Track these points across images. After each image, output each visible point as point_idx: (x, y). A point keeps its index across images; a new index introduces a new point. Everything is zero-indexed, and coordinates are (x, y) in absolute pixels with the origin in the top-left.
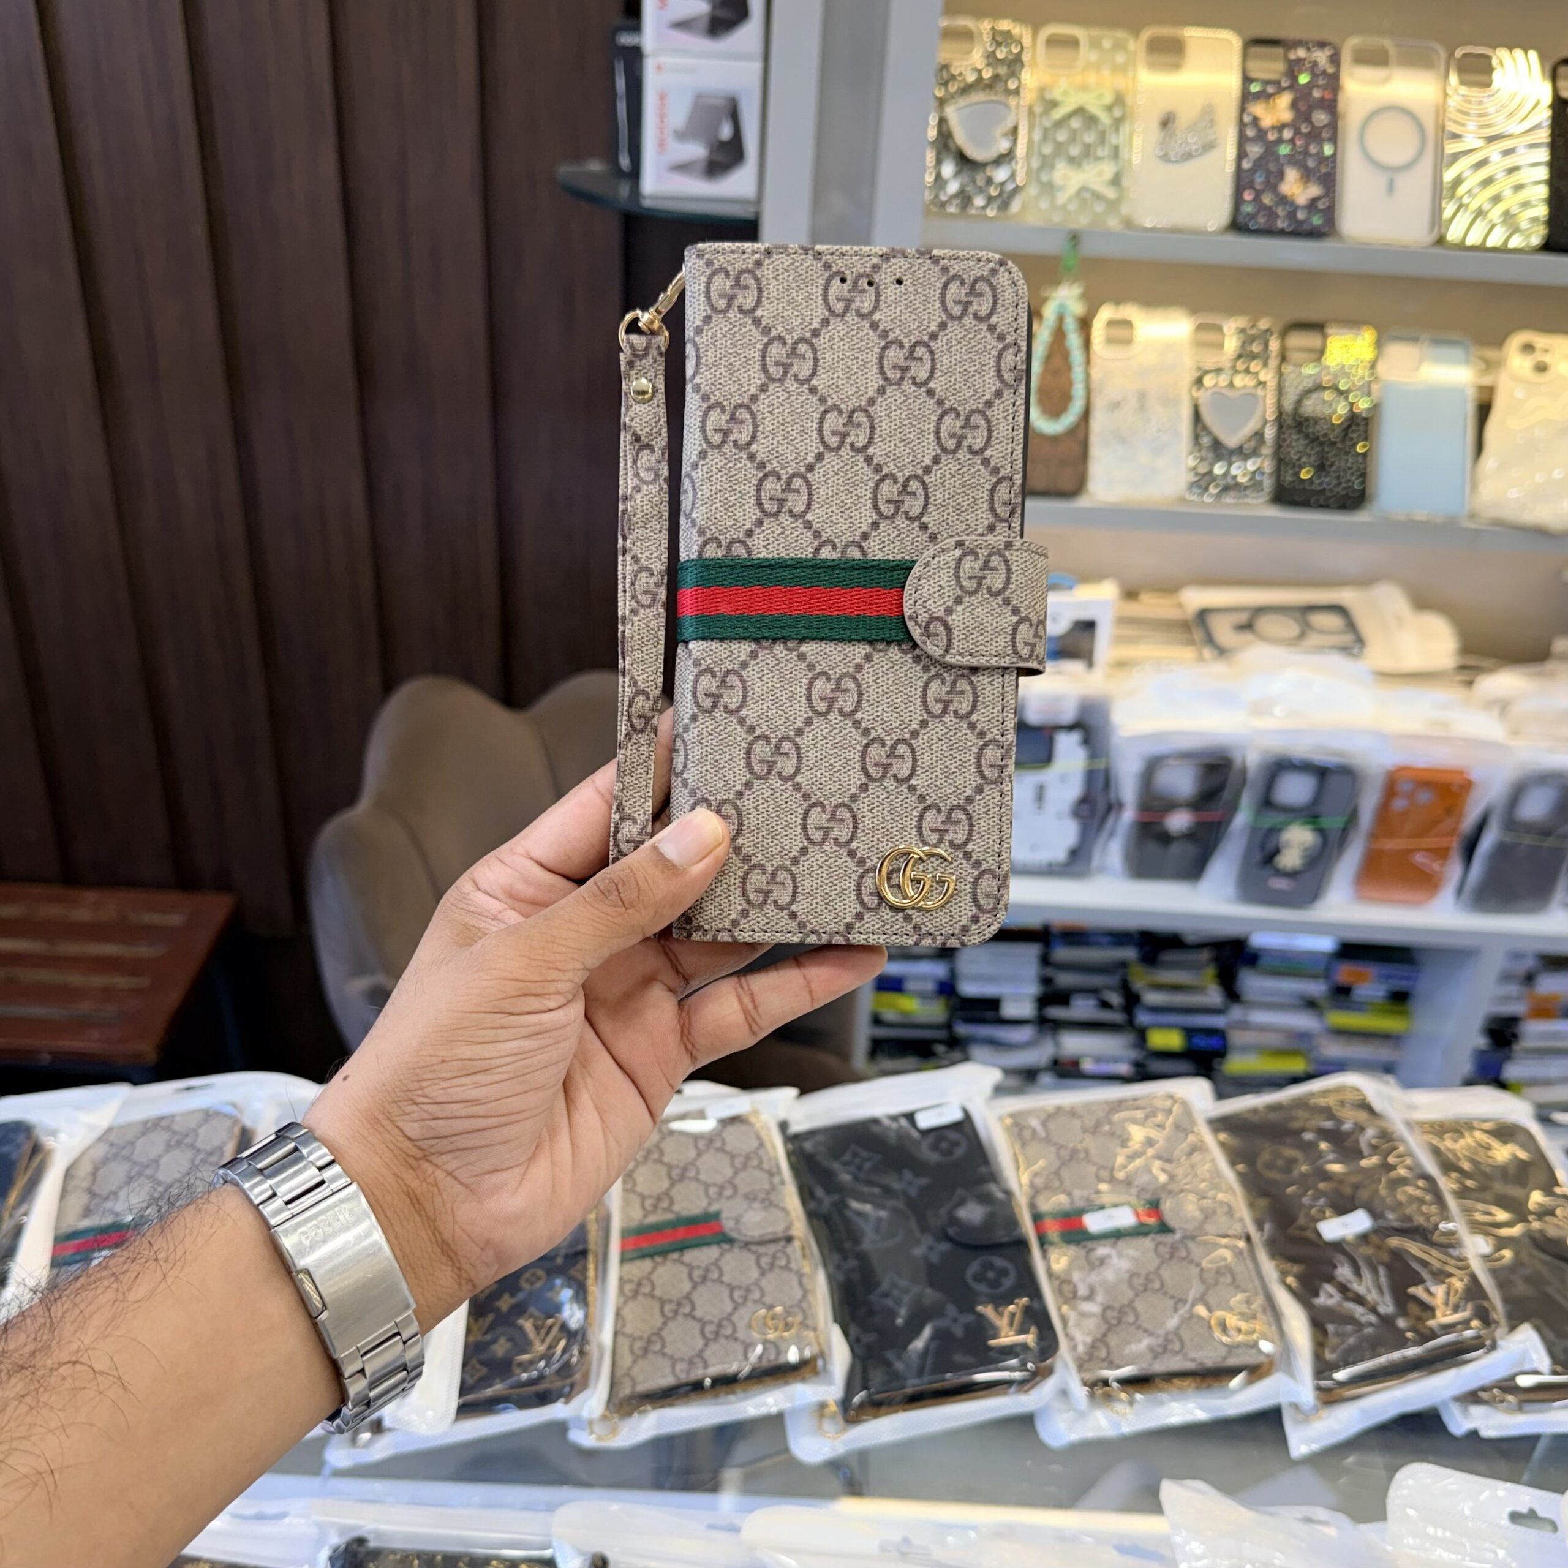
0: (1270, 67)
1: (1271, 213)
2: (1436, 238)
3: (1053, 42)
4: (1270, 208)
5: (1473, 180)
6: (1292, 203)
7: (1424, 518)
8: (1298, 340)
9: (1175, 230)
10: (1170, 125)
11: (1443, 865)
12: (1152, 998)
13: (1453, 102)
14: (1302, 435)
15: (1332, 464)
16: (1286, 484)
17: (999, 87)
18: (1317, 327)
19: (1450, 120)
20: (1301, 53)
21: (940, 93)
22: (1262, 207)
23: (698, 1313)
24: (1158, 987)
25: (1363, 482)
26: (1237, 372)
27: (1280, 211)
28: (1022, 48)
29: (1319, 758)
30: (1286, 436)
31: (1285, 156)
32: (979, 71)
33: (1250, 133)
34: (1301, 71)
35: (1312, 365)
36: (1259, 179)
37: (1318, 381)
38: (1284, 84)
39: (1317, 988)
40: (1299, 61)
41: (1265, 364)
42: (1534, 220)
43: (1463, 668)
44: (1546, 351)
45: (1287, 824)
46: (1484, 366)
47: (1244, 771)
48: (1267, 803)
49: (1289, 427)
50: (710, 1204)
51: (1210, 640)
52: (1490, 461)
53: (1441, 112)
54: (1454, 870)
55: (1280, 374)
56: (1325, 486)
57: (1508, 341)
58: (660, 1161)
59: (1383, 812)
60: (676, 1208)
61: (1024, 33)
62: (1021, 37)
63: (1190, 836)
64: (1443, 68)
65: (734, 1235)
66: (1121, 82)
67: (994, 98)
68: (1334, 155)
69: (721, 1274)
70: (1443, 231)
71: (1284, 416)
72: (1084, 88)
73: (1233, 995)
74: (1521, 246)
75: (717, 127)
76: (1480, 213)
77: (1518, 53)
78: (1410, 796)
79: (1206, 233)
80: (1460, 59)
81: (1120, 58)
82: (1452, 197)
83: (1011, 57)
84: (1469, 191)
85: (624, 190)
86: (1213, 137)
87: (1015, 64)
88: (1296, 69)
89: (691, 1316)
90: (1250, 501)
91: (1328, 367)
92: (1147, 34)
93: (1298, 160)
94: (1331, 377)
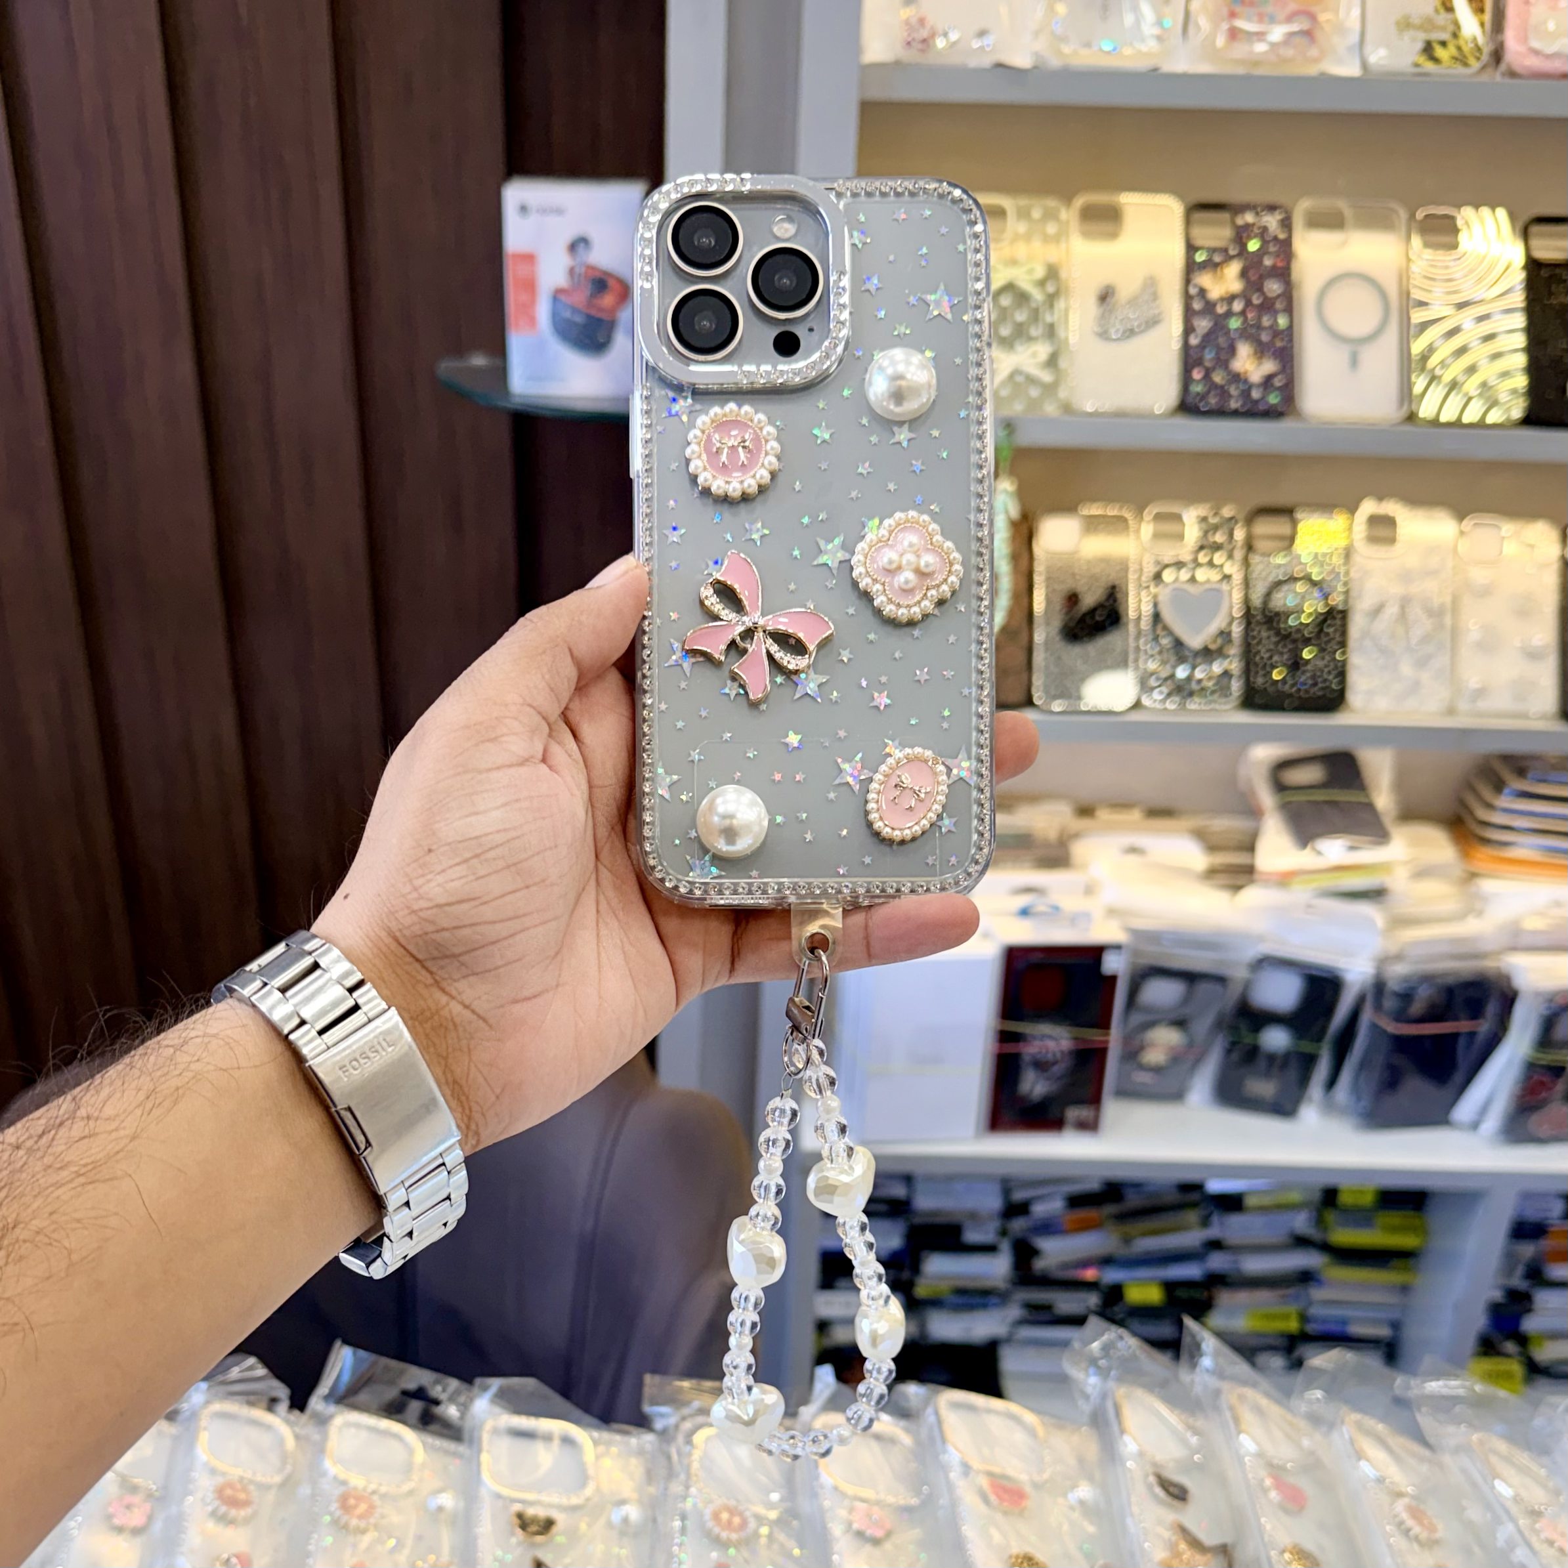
0: (1214, 233)
1: (1223, 392)
2: (1407, 415)
4: (1222, 387)
5: (1445, 350)
6: (1246, 381)
8: (1265, 527)
9: (1119, 414)
10: (1108, 299)
13: (1417, 268)
14: (1272, 633)
15: (1307, 662)
16: (1256, 687)
18: (1285, 512)
19: (1416, 286)
20: (1249, 218)
22: (1214, 386)
25: (1341, 682)
26: (1199, 565)
27: (1233, 391)
30: (1255, 633)
31: (1236, 330)
33: (1197, 305)
34: (1249, 238)
35: (1282, 554)
36: (1209, 356)
37: (1289, 571)
38: (1232, 252)
40: (1248, 227)
41: (1230, 556)
42: (1514, 391)
49: (1258, 623)
53: (1404, 279)
55: (1246, 563)
56: (1299, 687)
64: (1404, 229)
66: (1053, 254)
68: (1290, 327)
70: (1414, 407)
71: (1252, 612)
72: (1013, 262)
74: (1500, 421)
76: (1454, 385)
77: (1485, 211)
79: (1150, 416)
80: (1421, 221)
81: (1051, 228)
82: (1423, 369)
84: (1442, 362)
86: (1156, 312)
88: (1245, 235)
90: (1218, 706)
92: (1080, 202)
93: (1250, 333)
94: (1302, 567)
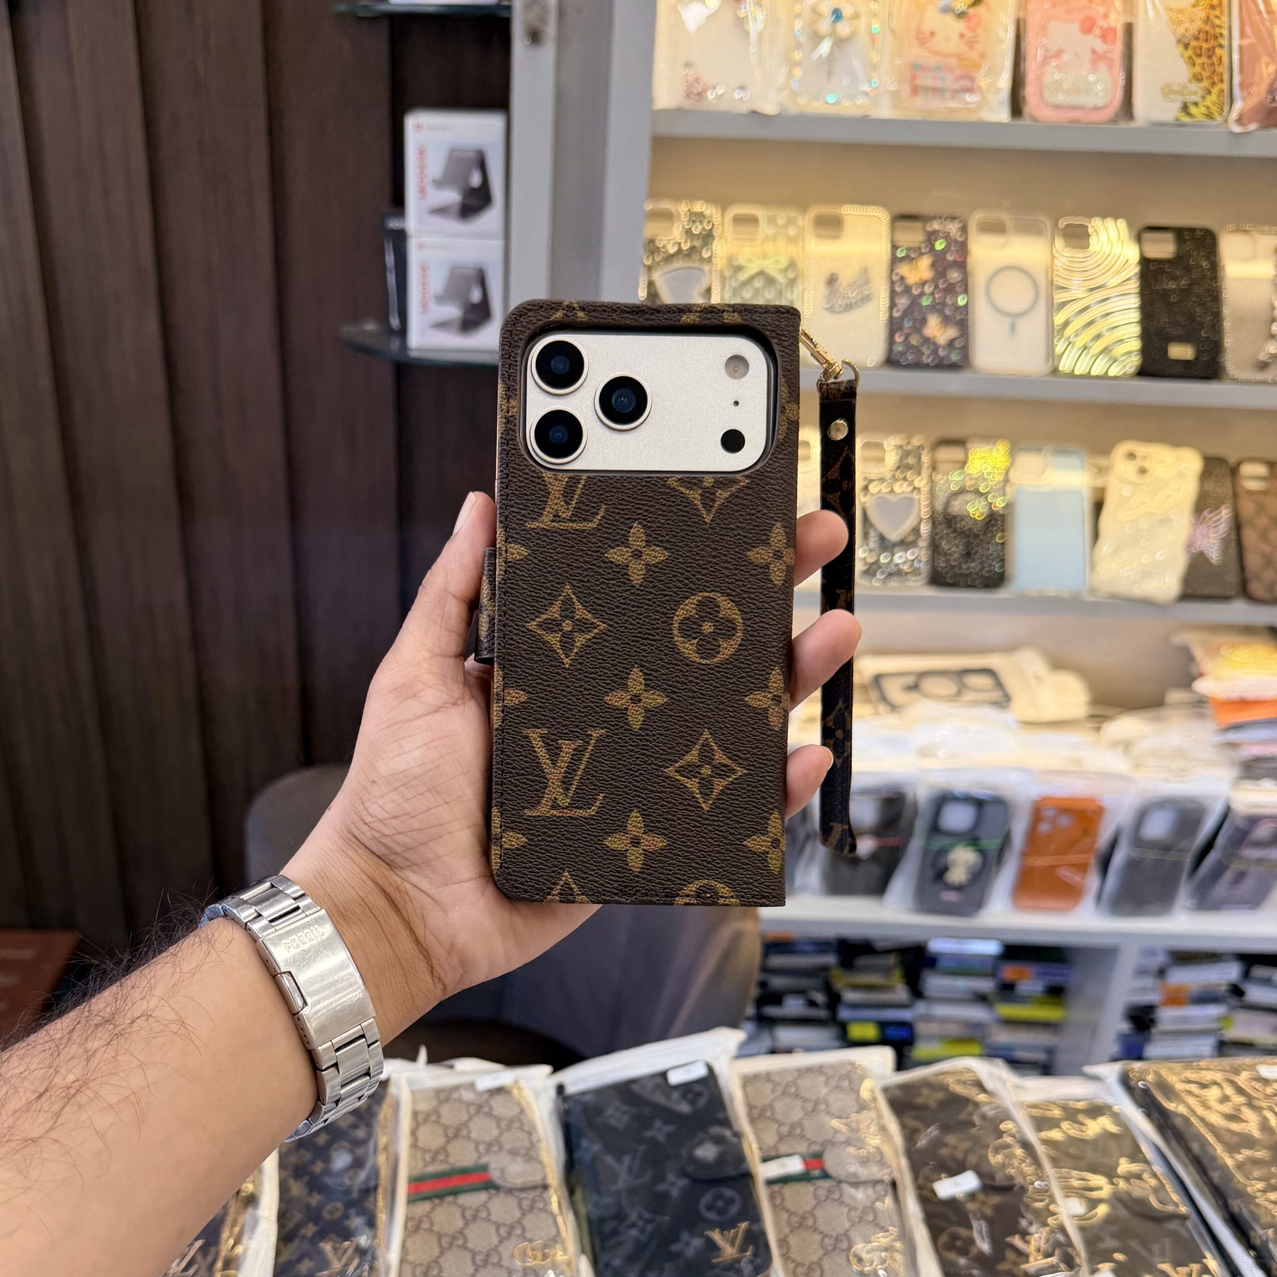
0: (912, 236)
2: (1053, 369)
3: (739, 220)
4: (917, 348)
5: (1077, 324)
6: (934, 344)
7: (1053, 594)
8: (946, 454)
11: (1083, 878)
12: (850, 996)
13: (1060, 262)
14: (950, 531)
15: (977, 552)
16: (939, 569)
17: (696, 257)
18: (959, 442)
19: (1057, 275)
20: (936, 225)
21: (648, 262)
22: (911, 347)
23: (470, 1245)
24: (856, 987)
25: (1003, 567)
26: (896, 480)
27: (926, 351)
28: (713, 225)
29: (978, 792)
30: (938, 530)
31: (927, 306)
32: (680, 244)
33: (898, 289)
34: (936, 240)
35: (958, 472)
37: (963, 486)
38: (924, 250)
39: (986, 985)
40: (935, 232)
41: (919, 473)
42: (1130, 353)
43: (1093, 717)
44: (1145, 458)
45: (952, 846)
46: (1096, 471)
47: (915, 804)
48: (935, 829)
49: (940, 523)
50: (479, 1157)
51: (884, 699)
52: (1105, 546)
53: (1050, 270)
54: (1093, 881)
55: (931, 480)
56: (972, 570)
57: (1115, 450)
58: (438, 1122)
59: (1032, 836)
60: (452, 1160)
61: (714, 213)
62: (711, 217)
63: (874, 858)
64: (1049, 234)
65: (500, 1182)
66: (794, 251)
67: (692, 265)
68: (966, 306)
69: (489, 1214)
70: (1056, 363)
71: (935, 515)
72: (764, 256)
73: (917, 993)
74: (1119, 374)
75: (468, 292)
76: (1085, 348)
77: (1110, 222)
78: (1053, 821)
79: (865, 368)
80: (1063, 229)
81: (792, 232)
82: (1062, 336)
83: (704, 233)
84: (1076, 331)
85: (395, 344)
86: (867, 293)
87: (708, 237)
88: (933, 238)
89: (464, 1247)
90: (911, 584)
91: (970, 475)
92: (813, 212)
93: (938, 307)
94: (973, 482)
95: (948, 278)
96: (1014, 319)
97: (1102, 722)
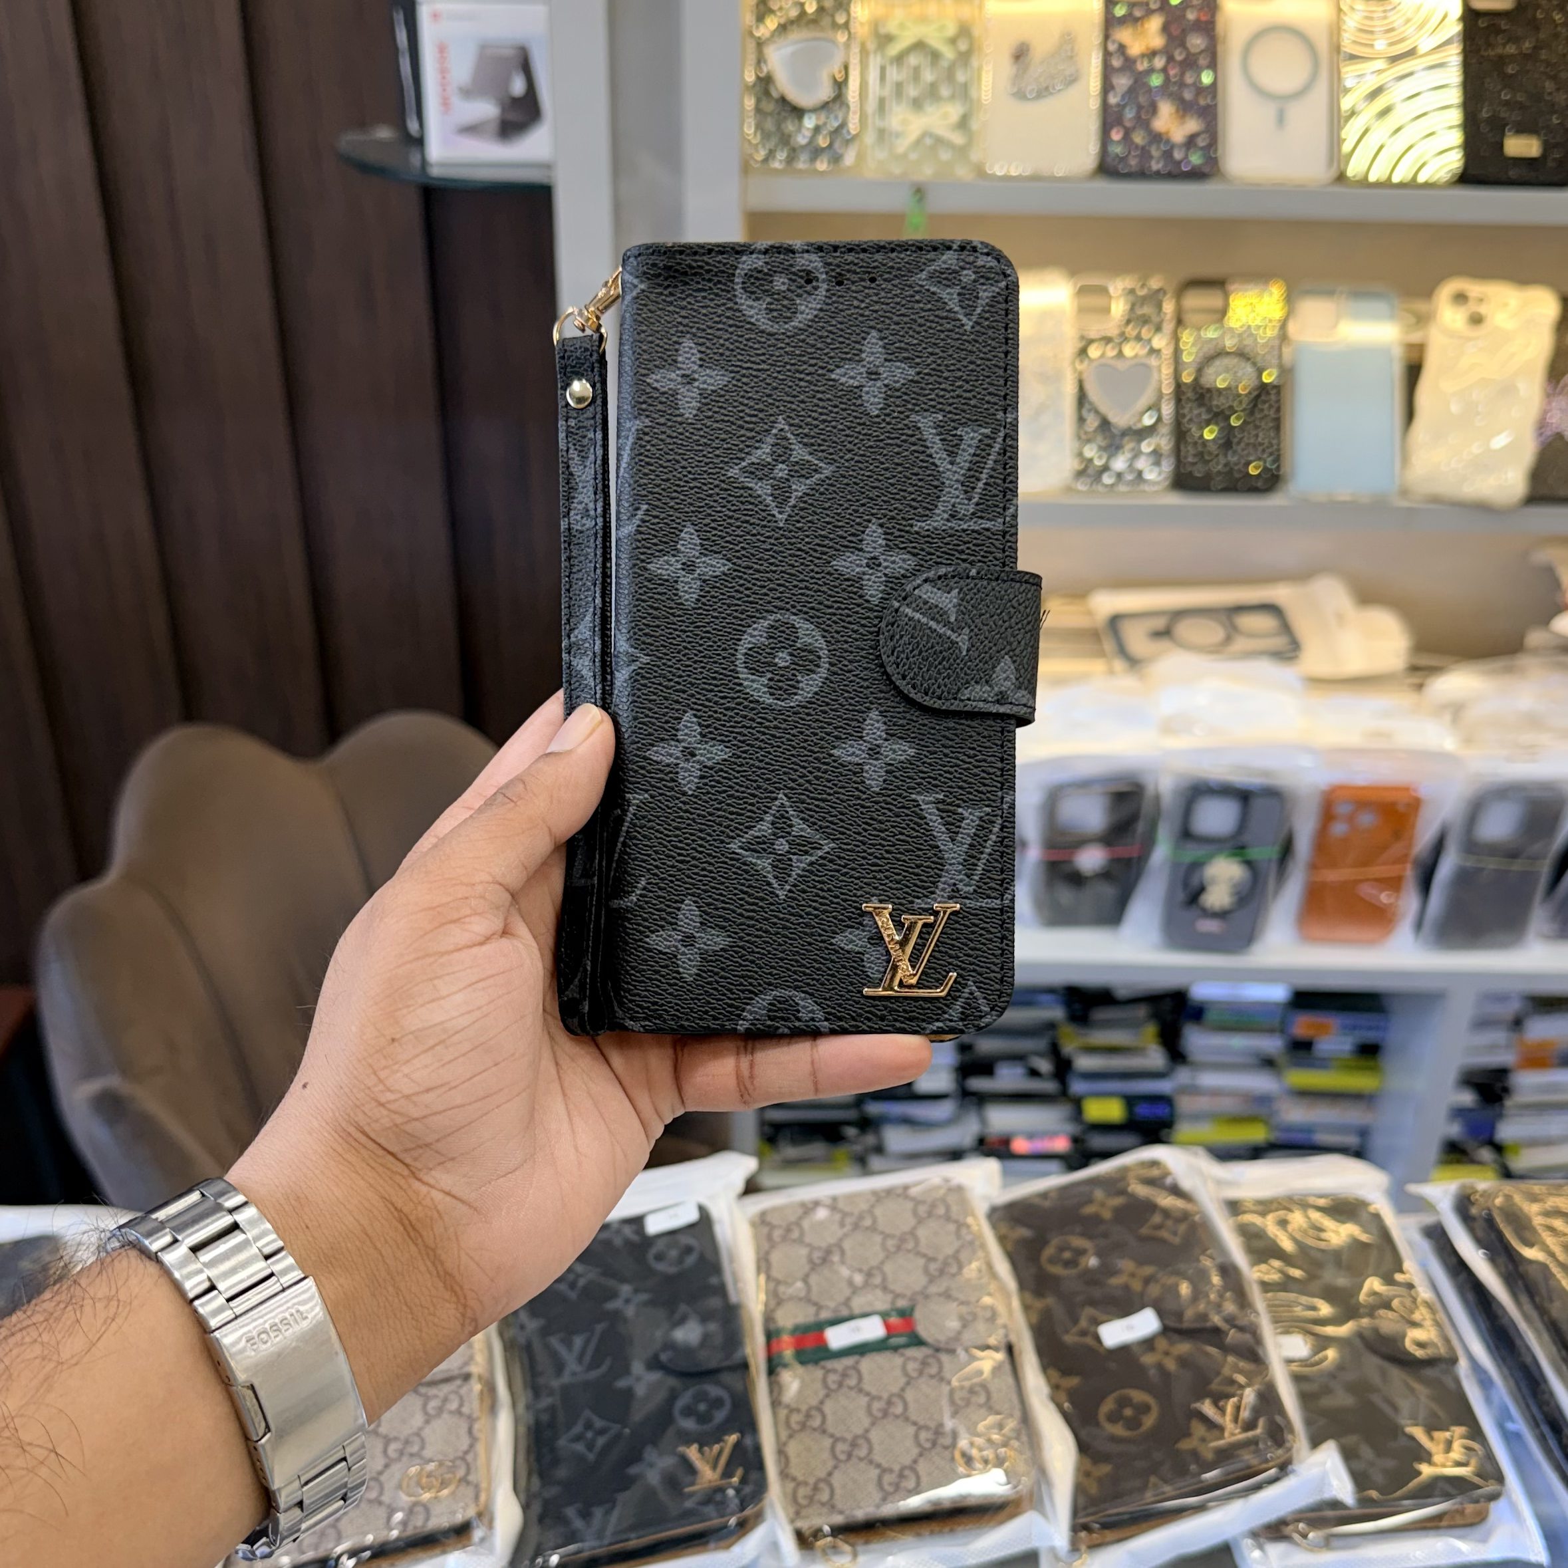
1: (1143, 153)
2: (1336, 175)
4: (1142, 147)
6: (1168, 141)
7: (1348, 498)
8: (1195, 300)
9: (1035, 178)
11: (1396, 897)
12: (1084, 1063)
13: (1350, 20)
14: (1203, 410)
15: (1239, 443)
16: (1186, 466)
17: (825, 21)
18: (1217, 284)
19: (1346, 38)
21: (759, 32)
22: (1133, 147)
24: (1092, 1050)
25: (1277, 459)
26: (1126, 340)
27: (1155, 152)
29: (1243, 780)
30: (1185, 410)
31: (1157, 88)
32: (805, 6)
33: (1116, 62)
35: (1213, 327)
36: (1129, 114)
37: (1221, 346)
38: (1153, 6)
39: (1271, 1044)
41: (1159, 329)
42: (1447, 150)
43: (1414, 669)
44: (1481, 300)
45: (1210, 857)
46: (1413, 320)
47: (1157, 798)
48: (1186, 834)
49: (1188, 399)
51: (1122, 651)
52: (1421, 429)
53: (1336, 31)
55: (1176, 339)
56: (1231, 466)
57: (1436, 292)
59: (1322, 842)
63: (1106, 875)
66: (965, 12)
67: (819, 34)
68: (1214, 84)
70: (1342, 166)
71: (1182, 388)
72: (923, 19)
73: (1177, 1056)
74: (1432, 181)
75: (505, 81)
78: (1350, 820)
79: (1069, 180)
85: (414, 159)
90: (1147, 487)
91: (1231, 330)
93: (1173, 90)
94: (1235, 341)
95: (1188, 45)
96: (1281, 103)
97: (1427, 677)
